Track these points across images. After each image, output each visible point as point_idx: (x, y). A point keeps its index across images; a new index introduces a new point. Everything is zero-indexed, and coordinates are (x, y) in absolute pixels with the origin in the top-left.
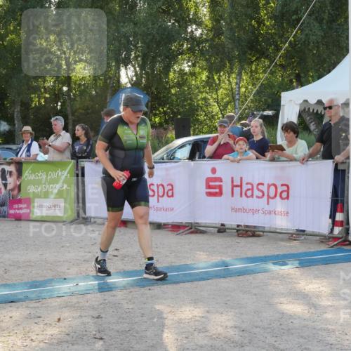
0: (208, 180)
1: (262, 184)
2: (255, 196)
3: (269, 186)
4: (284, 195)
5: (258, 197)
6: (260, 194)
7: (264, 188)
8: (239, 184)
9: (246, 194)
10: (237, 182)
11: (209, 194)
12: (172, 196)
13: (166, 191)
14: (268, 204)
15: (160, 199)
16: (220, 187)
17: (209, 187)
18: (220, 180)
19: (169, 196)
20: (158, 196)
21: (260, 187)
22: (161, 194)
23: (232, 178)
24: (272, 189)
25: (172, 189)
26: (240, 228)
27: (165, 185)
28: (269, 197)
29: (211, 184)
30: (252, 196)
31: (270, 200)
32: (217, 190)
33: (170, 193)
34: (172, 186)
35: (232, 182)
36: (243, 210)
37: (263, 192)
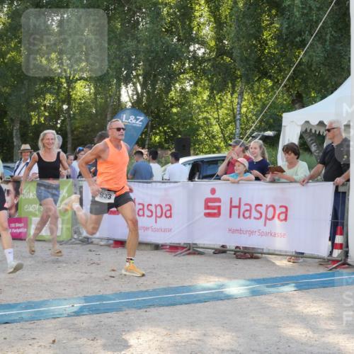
0: (207, 200)
1: (261, 205)
2: (252, 217)
3: (267, 207)
4: (282, 216)
5: (255, 218)
6: (258, 215)
7: (263, 209)
8: (238, 204)
9: (244, 215)
10: (235, 203)
11: (208, 215)
12: (171, 216)
13: (164, 211)
14: (265, 225)
15: (158, 219)
16: (219, 208)
17: (207, 207)
18: (219, 200)
19: (166, 217)
20: (156, 216)
21: (258, 208)
22: (159, 214)
23: (231, 199)
24: (271, 210)
25: (170, 210)
26: (238, 250)
27: (163, 205)
28: (266, 218)
29: (210, 204)
30: (250, 217)
31: (268, 221)
32: (216, 211)
33: (168, 214)
34: (170, 206)
35: (231, 202)
36: (240, 231)
37: (261, 213)
